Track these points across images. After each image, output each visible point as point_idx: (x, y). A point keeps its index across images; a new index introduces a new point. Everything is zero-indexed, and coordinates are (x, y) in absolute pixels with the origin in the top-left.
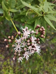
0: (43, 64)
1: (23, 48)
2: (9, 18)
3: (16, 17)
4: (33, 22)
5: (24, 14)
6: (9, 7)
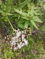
0: (33, 45)
1: (17, 43)
2: (7, 20)
3: (11, 18)
6: (6, 12)
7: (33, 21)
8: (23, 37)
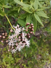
2: (3, 14)
3: (9, 13)
4: (25, 17)
5: (17, 10)
6: (3, 4)
7: (37, 15)
8: (24, 35)
